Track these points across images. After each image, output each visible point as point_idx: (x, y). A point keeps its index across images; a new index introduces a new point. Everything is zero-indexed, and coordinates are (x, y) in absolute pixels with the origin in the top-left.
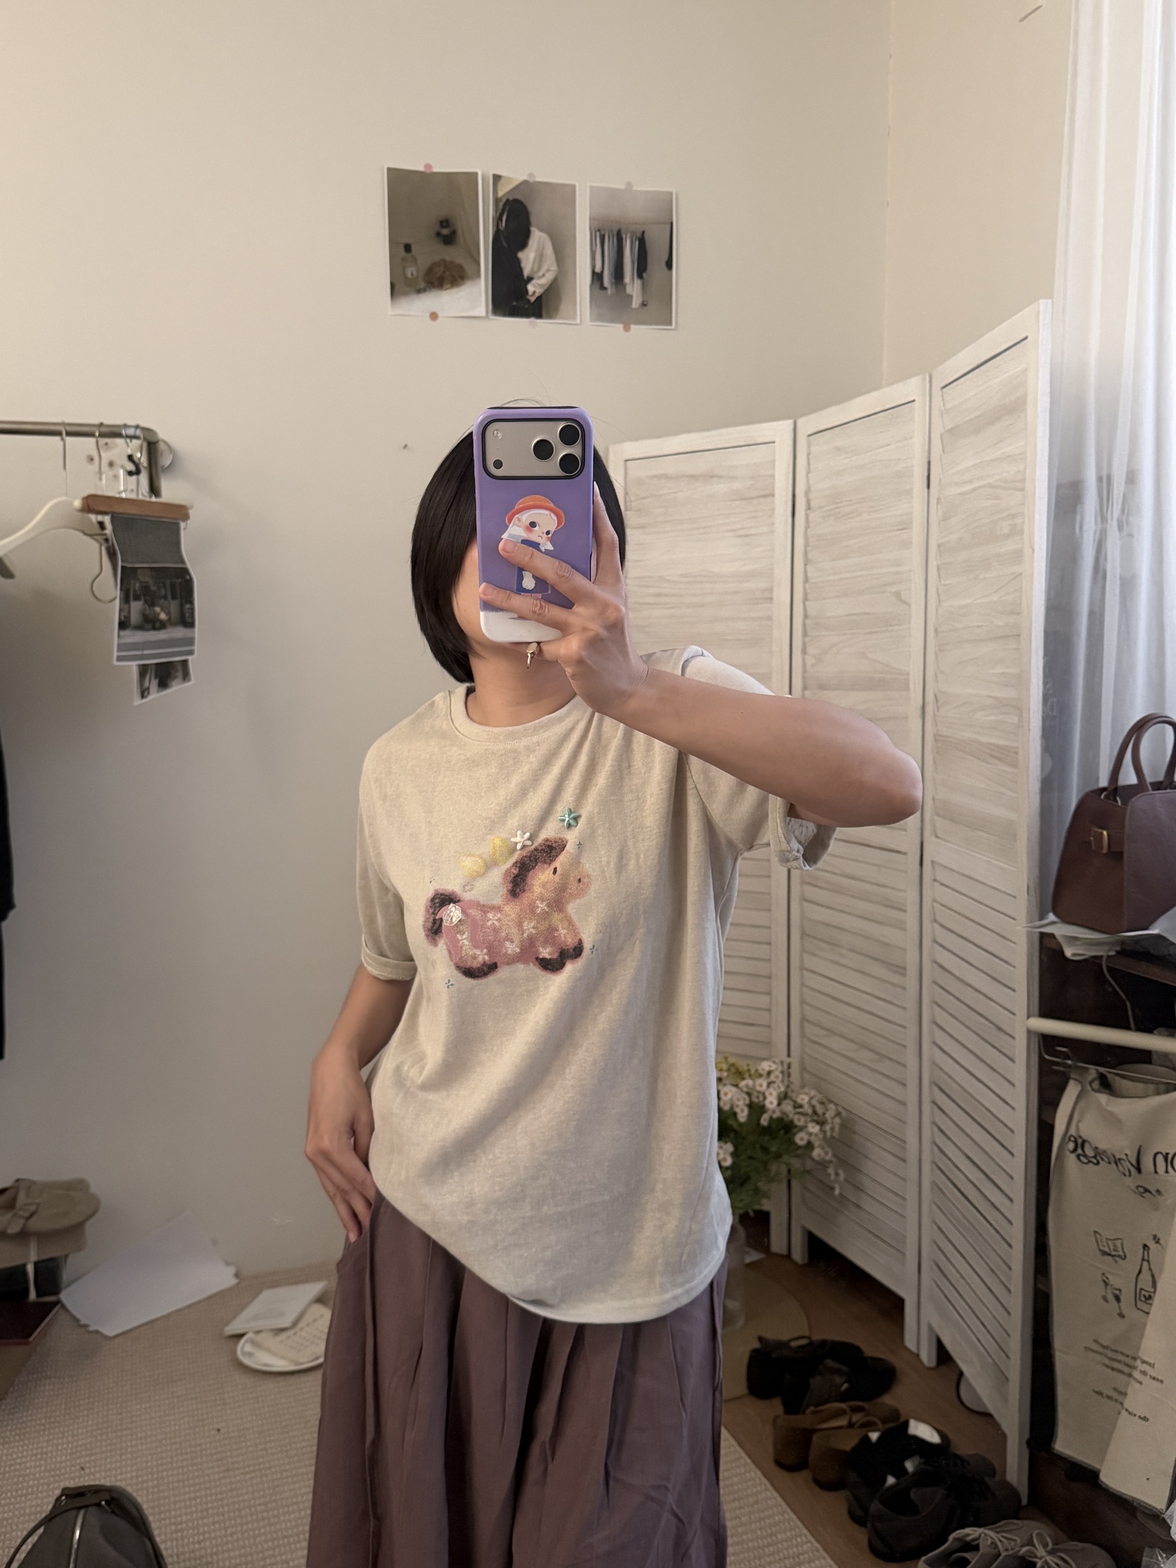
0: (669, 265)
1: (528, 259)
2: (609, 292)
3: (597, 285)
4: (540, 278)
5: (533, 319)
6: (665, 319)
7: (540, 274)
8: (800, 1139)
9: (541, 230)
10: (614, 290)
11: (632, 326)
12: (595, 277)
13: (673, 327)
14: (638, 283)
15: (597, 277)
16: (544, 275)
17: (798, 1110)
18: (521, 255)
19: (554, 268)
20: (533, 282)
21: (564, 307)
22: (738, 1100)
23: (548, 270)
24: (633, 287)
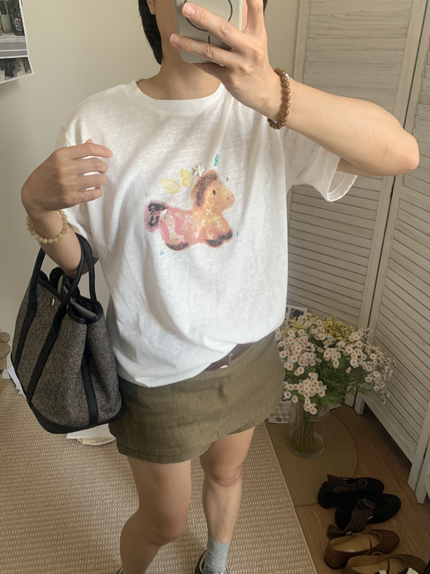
8: (369, 379)
17: (369, 362)
22: (335, 357)
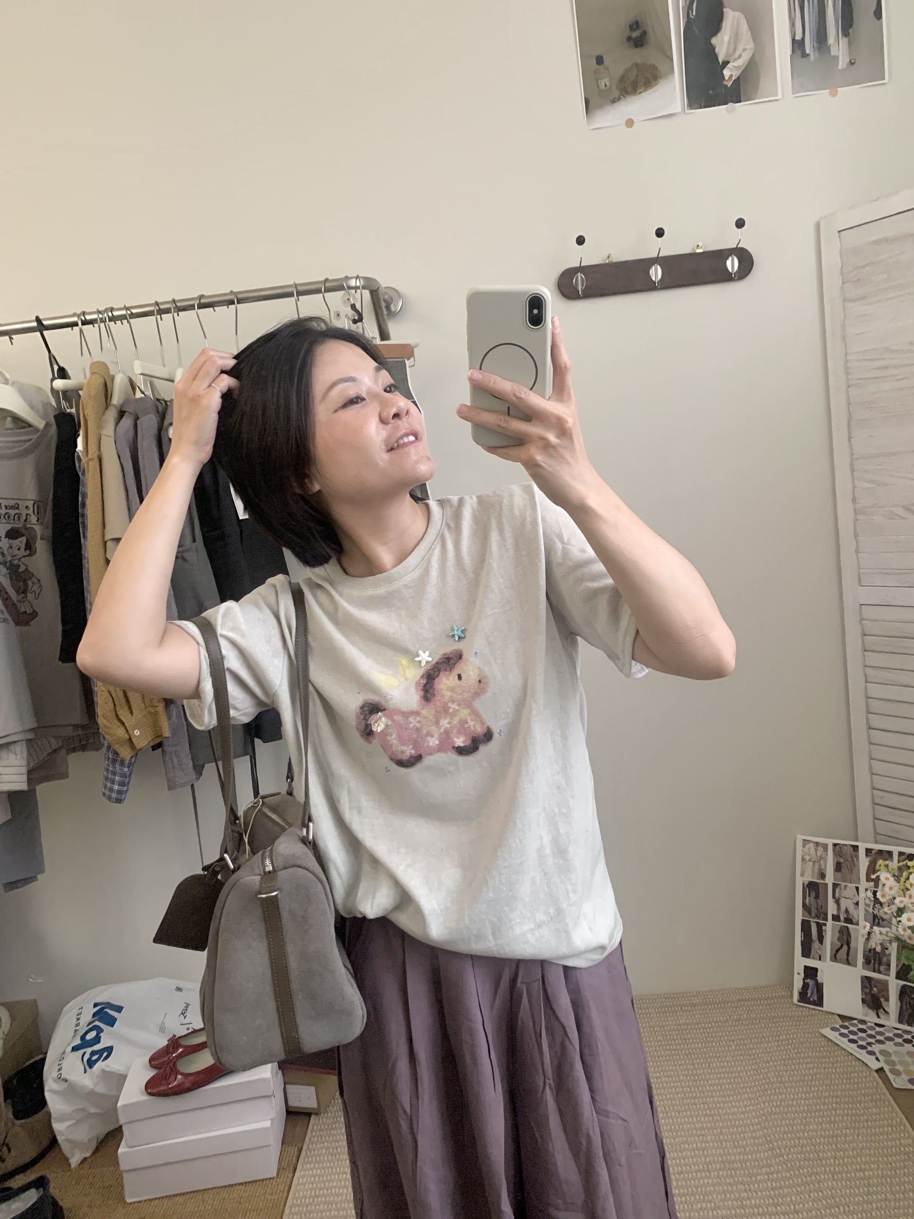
0: (878, 14)
1: (722, 43)
2: (812, 58)
3: (799, 52)
4: (735, 60)
5: (730, 104)
6: (876, 73)
7: (737, 55)
9: (734, 10)
10: (817, 54)
11: (839, 89)
12: (796, 45)
13: (886, 80)
14: (844, 41)
15: (798, 45)
16: (740, 56)
18: (714, 41)
19: (751, 46)
20: (729, 65)
21: (764, 84)
23: (744, 50)
24: (838, 47)
